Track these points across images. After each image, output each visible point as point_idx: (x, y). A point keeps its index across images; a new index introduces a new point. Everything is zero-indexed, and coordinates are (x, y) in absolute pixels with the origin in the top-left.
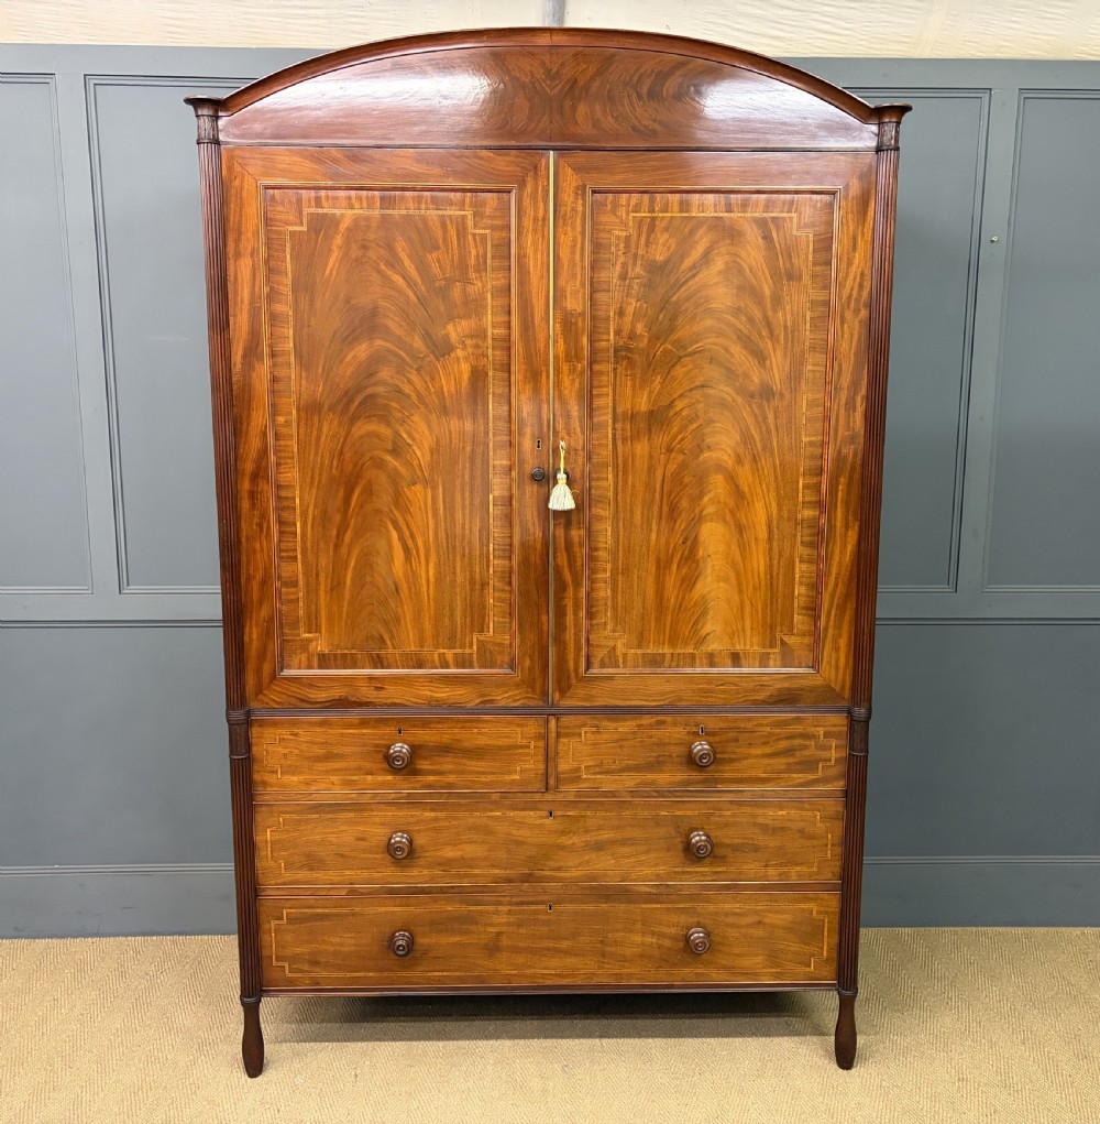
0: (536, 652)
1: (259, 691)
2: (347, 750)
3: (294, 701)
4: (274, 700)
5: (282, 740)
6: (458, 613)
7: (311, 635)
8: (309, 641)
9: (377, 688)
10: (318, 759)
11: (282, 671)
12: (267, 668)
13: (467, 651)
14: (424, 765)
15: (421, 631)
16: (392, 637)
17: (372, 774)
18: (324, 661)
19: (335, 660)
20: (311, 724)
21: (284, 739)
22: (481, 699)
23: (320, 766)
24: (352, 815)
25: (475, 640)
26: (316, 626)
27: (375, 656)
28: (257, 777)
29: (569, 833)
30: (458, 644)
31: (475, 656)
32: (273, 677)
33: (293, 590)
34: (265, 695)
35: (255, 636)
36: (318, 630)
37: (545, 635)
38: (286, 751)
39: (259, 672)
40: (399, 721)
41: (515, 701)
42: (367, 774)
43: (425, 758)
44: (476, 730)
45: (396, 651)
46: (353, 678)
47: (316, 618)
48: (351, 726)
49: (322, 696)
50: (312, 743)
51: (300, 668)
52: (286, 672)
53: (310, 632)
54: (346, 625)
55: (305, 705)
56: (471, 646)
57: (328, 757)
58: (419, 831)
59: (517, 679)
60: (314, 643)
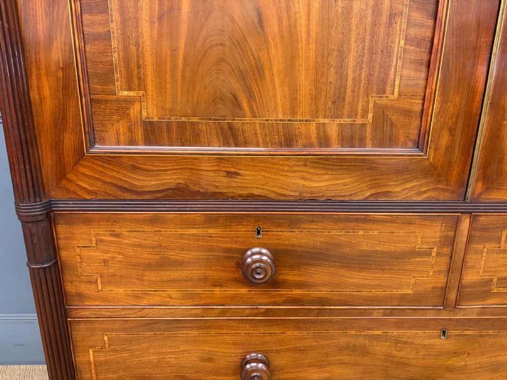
0: (460, 125)
1: (62, 174)
2: (188, 256)
3: (111, 190)
4: (84, 189)
5: (99, 242)
6: (351, 61)
7: (132, 94)
8: (129, 101)
9: (229, 174)
10: (150, 266)
11: (92, 146)
12: (69, 140)
13: (359, 121)
14: (290, 276)
15: (294, 89)
16: (251, 97)
17: (221, 286)
18: (152, 133)
19: (169, 131)
20: (137, 221)
21: (102, 241)
22: (373, 191)
23: (152, 276)
24: (194, 333)
25: (371, 105)
26: (139, 78)
27: (226, 127)
28: (70, 288)
29: (463, 353)
30: (346, 111)
31: (369, 129)
32: (80, 155)
33: (99, 18)
34: (70, 181)
35: (47, 92)
36: (142, 85)
37: (478, 98)
38: (106, 256)
39: (58, 146)
40: (257, 219)
41: (420, 193)
42: (215, 286)
43: (292, 267)
44: (361, 233)
45: (257, 121)
46: (194, 159)
47: (139, 67)
48: (193, 224)
49: (150, 183)
50: (140, 246)
51: (118, 143)
52: (99, 148)
53: (129, 89)
54: (183, 76)
55: (128, 196)
56: (365, 112)
57: (163, 264)
58: (278, 351)
59: (427, 163)
60: (137, 106)
